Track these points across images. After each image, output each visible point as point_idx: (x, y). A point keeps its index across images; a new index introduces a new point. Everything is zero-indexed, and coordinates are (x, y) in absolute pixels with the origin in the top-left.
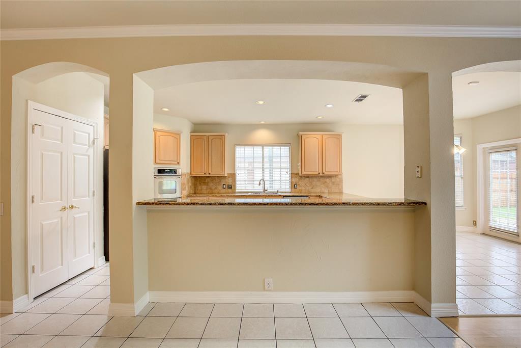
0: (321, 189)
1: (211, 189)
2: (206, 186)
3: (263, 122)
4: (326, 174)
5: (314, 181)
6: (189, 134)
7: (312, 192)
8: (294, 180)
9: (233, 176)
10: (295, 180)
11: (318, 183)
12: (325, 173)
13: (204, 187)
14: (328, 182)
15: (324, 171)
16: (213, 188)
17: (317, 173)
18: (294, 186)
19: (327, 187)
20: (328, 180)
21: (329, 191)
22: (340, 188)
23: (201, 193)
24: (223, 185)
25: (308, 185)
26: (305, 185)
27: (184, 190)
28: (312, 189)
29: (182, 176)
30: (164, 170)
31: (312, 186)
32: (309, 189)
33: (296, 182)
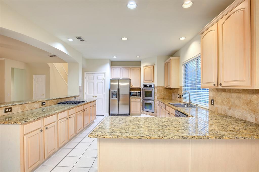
0: (243, 112)
2: (174, 95)
5: (232, 98)
9: (181, 88)
10: (212, 94)
11: (237, 102)
14: (256, 102)
16: (176, 97)
18: (212, 101)
19: (254, 112)
20: (255, 98)
25: (224, 102)
26: (222, 102)
27: (156, 96)
28: (229, 110)
29: (155, 88)
30: (147, 85)
31: (229, 105)
32: (225, 110)
33: (213, 97)
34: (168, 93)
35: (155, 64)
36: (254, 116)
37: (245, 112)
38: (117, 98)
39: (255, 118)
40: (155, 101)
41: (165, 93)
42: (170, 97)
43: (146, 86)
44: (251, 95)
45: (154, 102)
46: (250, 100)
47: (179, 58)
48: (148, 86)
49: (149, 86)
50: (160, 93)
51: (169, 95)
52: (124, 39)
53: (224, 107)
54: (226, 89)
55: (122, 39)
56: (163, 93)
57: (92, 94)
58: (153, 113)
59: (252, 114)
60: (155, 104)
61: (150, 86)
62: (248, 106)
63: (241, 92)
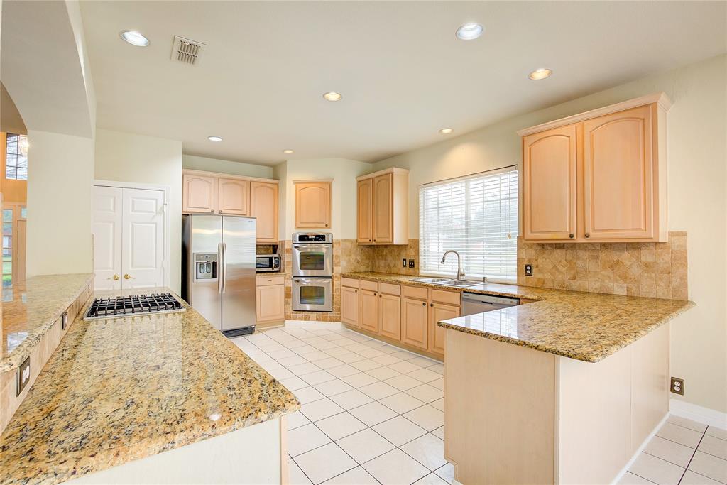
0: (603, 281)
1: (389, 266)
2: (383, 261)
3: (446, 131)
4: (596, 236)
5: (578, 258)
6: (355, 179)
7: (574, 288)
8: (524, 255)
9: (415, 244)
10: (528, 255)
11: (591, 266)
12: (593, 235)
13: (382, 263)
14: (628, 263)
15: (589, 230)
16: (392, 265)
17: (566, 236)
18: (526, 269)
19: (625, 278)
20: (625, 256)
21: (629, 289)
22: (676, 282)
23: (378, 273)
24: (404, 260)
25: (560, 268)
26: (555, 267)
27: (336, 265)
28: (571, 282)
29: (335, 245)
30: (306, 236)
31: (573, 272)
32: (564, 281)
33: (529, 260)
34: (364, 258)
35: (333, 179)
36: (625, 285)
37: (607, 281)
38: (214, 276)
39: (628, 287)
40: (335, 279)
41: (358, 258)
42: (368, 267)
43: (303, 238)
44: (618, 253)
45: (333, 283)
46: (618, 261)
47: (408, 173)
48: (311, 240)
49: (315, 240)
50: (347, 258)
51: (367, 261)
52: (333, 96)
53: (560, 276)
54: (564, 244)
55: (327, 95)
56: (353, 256)
57: (109, 268)
58: (329, 314)
59: (621, 282)
60: (335, 288)
61: (320, 238)
62: (613, 270)
63: (598, 248)
